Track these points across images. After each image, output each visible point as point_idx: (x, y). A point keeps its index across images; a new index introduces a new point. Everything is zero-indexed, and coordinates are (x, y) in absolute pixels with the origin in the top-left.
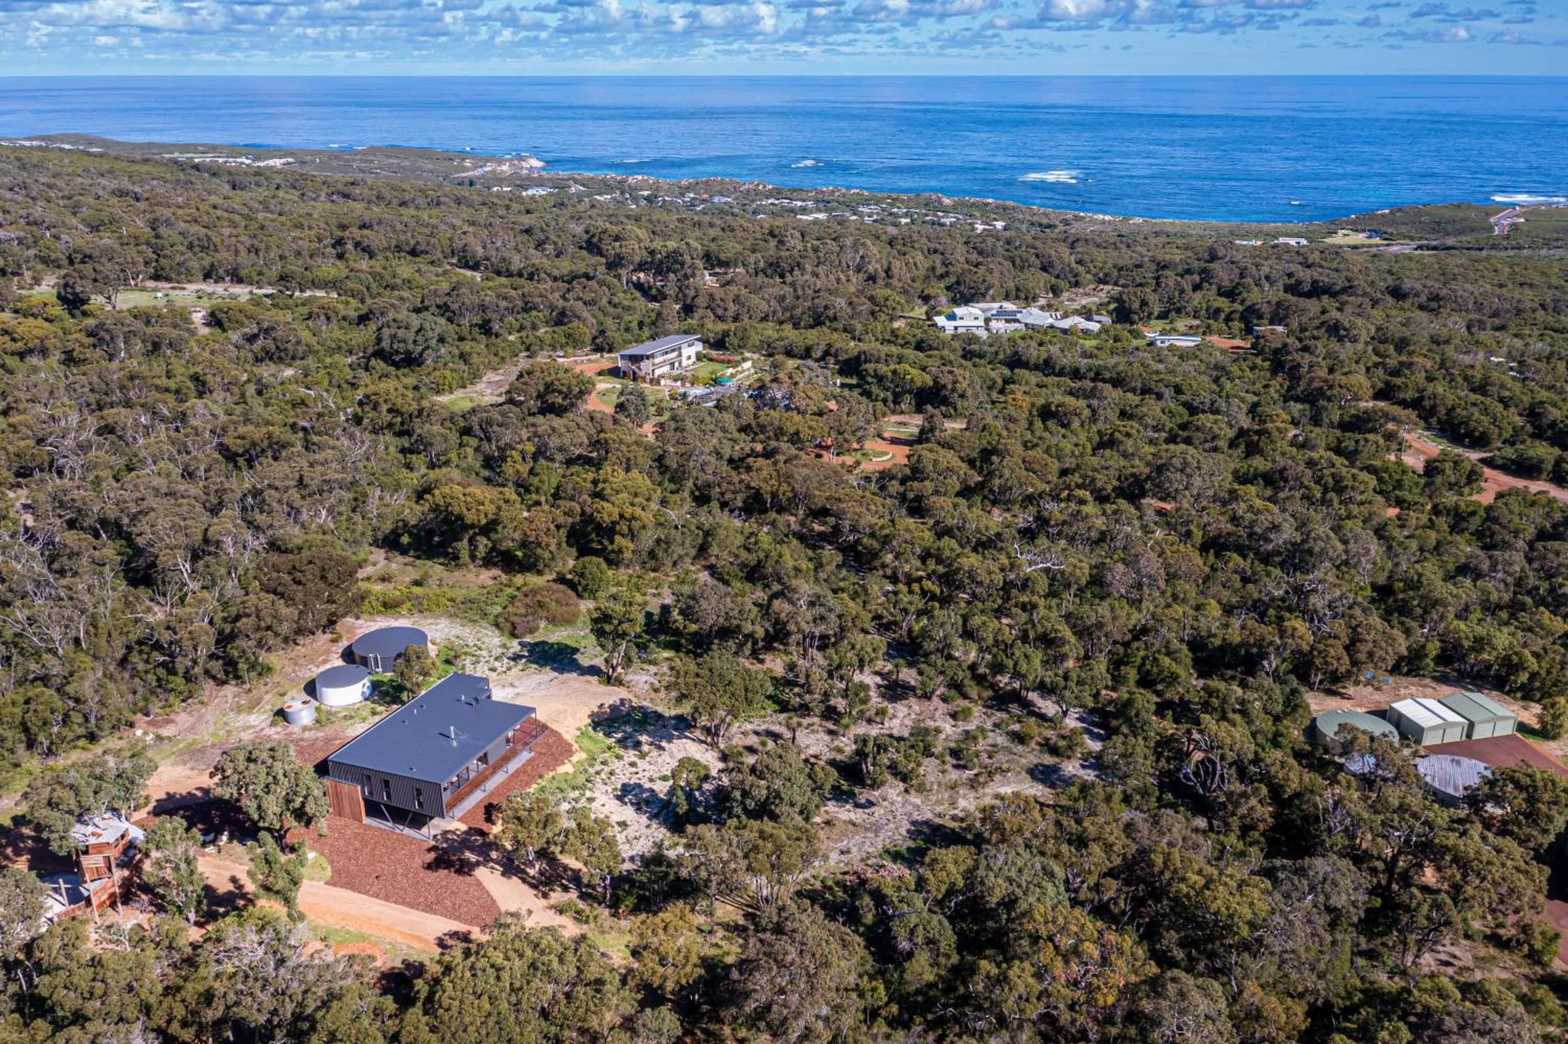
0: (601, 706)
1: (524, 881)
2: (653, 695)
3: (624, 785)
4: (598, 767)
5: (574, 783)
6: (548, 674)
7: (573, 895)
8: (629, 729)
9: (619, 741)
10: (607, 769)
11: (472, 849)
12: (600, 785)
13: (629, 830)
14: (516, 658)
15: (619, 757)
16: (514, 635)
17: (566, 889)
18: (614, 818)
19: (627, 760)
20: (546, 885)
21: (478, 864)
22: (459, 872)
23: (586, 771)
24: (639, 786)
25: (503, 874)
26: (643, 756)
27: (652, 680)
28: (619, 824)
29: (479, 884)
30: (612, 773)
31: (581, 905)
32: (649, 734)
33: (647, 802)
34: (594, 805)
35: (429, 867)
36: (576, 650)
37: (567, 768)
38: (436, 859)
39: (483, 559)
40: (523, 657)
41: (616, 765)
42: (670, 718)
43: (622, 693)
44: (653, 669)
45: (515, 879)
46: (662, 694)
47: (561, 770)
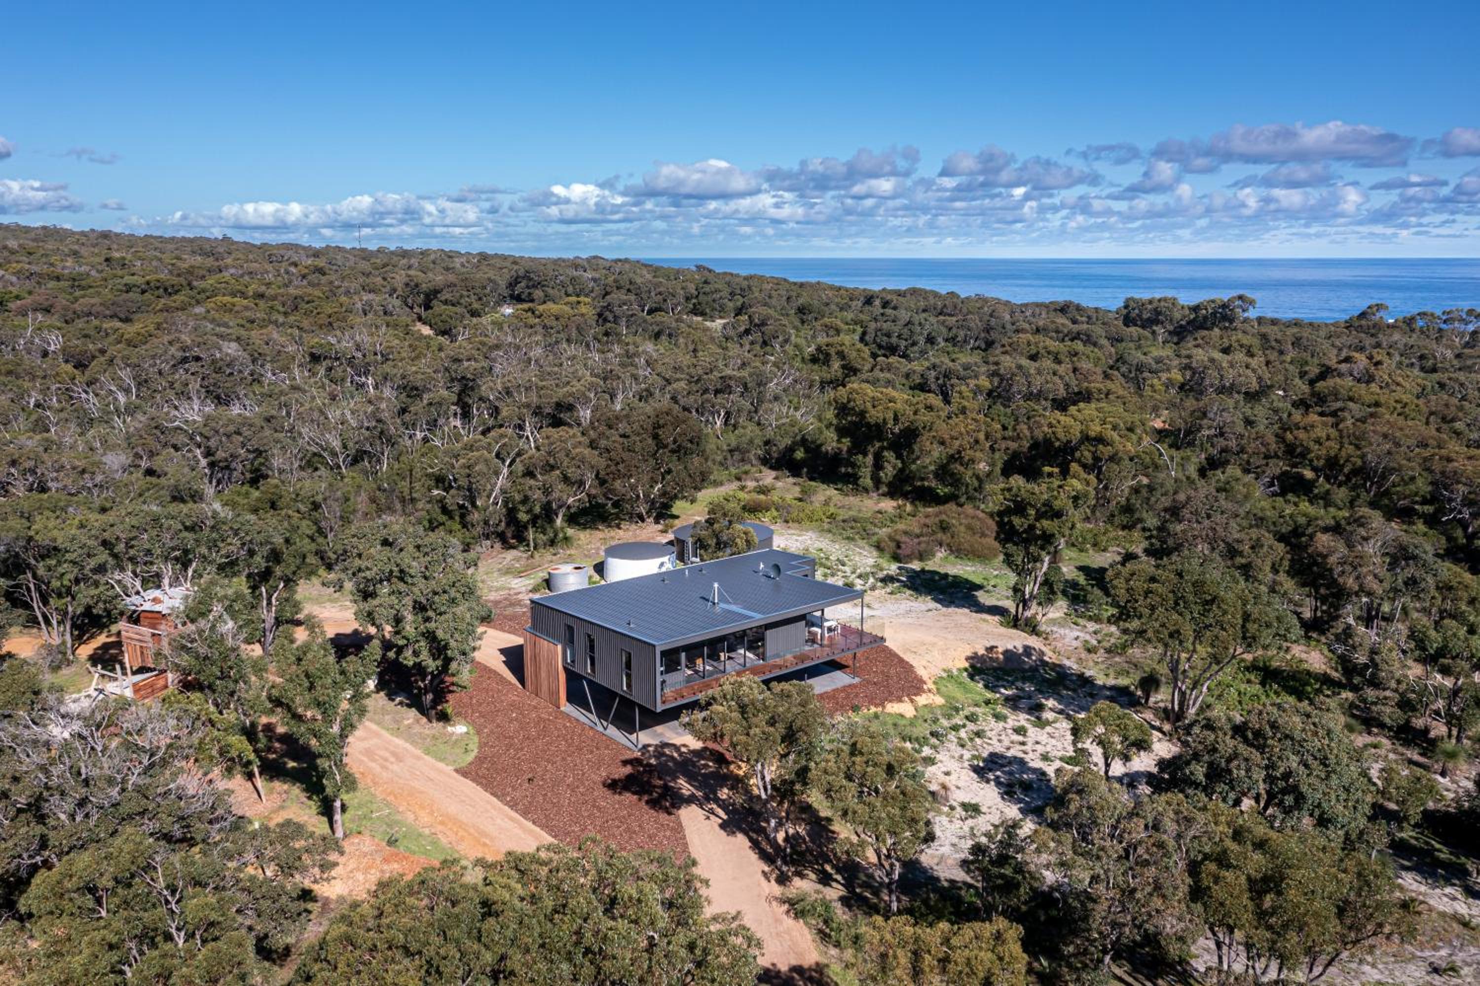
0: (991, 649)
1: (755, 845)
2: (1084, 655)
3: (992, 755)
4: (958, 720)
5: (908, 731)
6: (926, 603)
7: (834, 892)
8: (1029, 687)
9: (1007, 699)
10: (971, 726)
11: (691, 778)
12: (953, 747)
13: (981, 819)
14: (887, 580)
15: (998, 717)
16: (896, 558)
17: (825, 879)
18: (958, 797)
19: (1011, 723)
20: (793, 862)
21: (691, 800)
22: (654, 804)
23: (935, 721)
24: (1022, 762)
25: (723, 826)
26: (1041, 724)
27: (1088, 637)
28: (965, 806)
29: (679, 828)
30: (978, 734)
31: (841, 914)
32: (1060, 699)
33: (1026, 787)
34: (931, 770)
35: (614, 786)
36: (980, 587)
37: (905, 709)
38: (629, 777)
39: (890, 485)
40: (899, 581)
41: (992, 727)
42: (1104, 687)
43: (1034, 642)
44: (1092, 626)
45: (741, 840)
46: (1101, 655)
47: (893, 708)
